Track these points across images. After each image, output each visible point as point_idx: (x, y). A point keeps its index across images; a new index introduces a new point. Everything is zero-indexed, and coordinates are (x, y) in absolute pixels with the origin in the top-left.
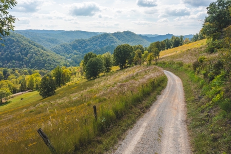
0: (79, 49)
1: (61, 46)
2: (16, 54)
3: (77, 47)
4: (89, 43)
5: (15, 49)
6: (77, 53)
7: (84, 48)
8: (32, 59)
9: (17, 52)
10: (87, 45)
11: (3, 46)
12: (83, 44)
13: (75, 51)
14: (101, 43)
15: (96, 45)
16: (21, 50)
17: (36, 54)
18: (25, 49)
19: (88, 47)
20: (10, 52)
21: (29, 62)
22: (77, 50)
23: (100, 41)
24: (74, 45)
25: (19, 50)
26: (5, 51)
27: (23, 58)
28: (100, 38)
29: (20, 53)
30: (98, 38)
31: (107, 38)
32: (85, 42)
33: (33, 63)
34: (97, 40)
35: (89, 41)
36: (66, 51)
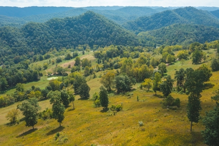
0: (143, 26)
1: (128, 23)
2: (103, 32)
3: (141, 24)
4: (152, 20)
5: (101, 28)
6: (142, 29)
7: (147, 25)
8: (116, 37)
9: (103, 31)
10: (150, 22)
11: (93, 26)
12: (146, 21)
13: (140, 28)
14: (163, 20)
15: (159, 22)
16: (107, 29)
17: (119, 32)
18: (109, 28)
19: (151, 24)
20: (98, 31)
21: (114, 39)
22: (141, 26)
23: (162, 18)
24: (138, 22)
25: (105, 28)
26: (94, 30)
27: (109, 36)
28: (163, 15)
29: (106, 31)
30: (161, 15)
31: (170, 14)
32: (148, 19)
33: (117, 40)
34: (159, 17)
35: (152, 18)
36: (132, 28)
